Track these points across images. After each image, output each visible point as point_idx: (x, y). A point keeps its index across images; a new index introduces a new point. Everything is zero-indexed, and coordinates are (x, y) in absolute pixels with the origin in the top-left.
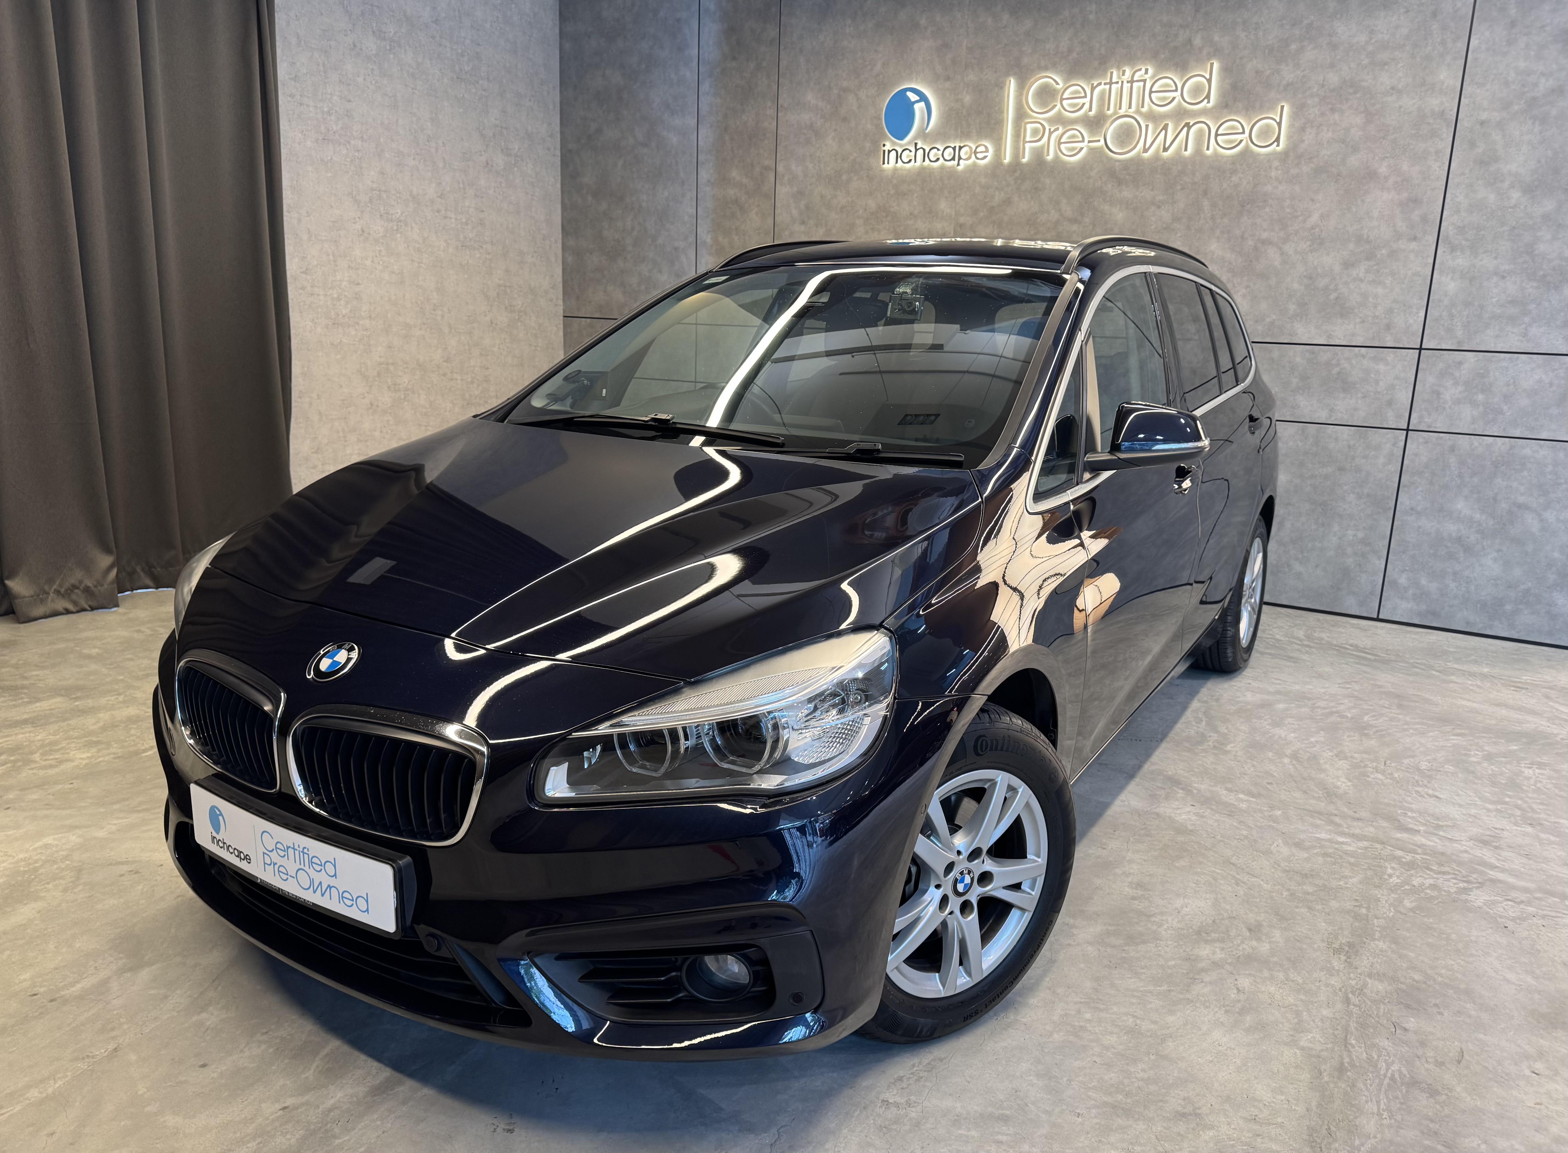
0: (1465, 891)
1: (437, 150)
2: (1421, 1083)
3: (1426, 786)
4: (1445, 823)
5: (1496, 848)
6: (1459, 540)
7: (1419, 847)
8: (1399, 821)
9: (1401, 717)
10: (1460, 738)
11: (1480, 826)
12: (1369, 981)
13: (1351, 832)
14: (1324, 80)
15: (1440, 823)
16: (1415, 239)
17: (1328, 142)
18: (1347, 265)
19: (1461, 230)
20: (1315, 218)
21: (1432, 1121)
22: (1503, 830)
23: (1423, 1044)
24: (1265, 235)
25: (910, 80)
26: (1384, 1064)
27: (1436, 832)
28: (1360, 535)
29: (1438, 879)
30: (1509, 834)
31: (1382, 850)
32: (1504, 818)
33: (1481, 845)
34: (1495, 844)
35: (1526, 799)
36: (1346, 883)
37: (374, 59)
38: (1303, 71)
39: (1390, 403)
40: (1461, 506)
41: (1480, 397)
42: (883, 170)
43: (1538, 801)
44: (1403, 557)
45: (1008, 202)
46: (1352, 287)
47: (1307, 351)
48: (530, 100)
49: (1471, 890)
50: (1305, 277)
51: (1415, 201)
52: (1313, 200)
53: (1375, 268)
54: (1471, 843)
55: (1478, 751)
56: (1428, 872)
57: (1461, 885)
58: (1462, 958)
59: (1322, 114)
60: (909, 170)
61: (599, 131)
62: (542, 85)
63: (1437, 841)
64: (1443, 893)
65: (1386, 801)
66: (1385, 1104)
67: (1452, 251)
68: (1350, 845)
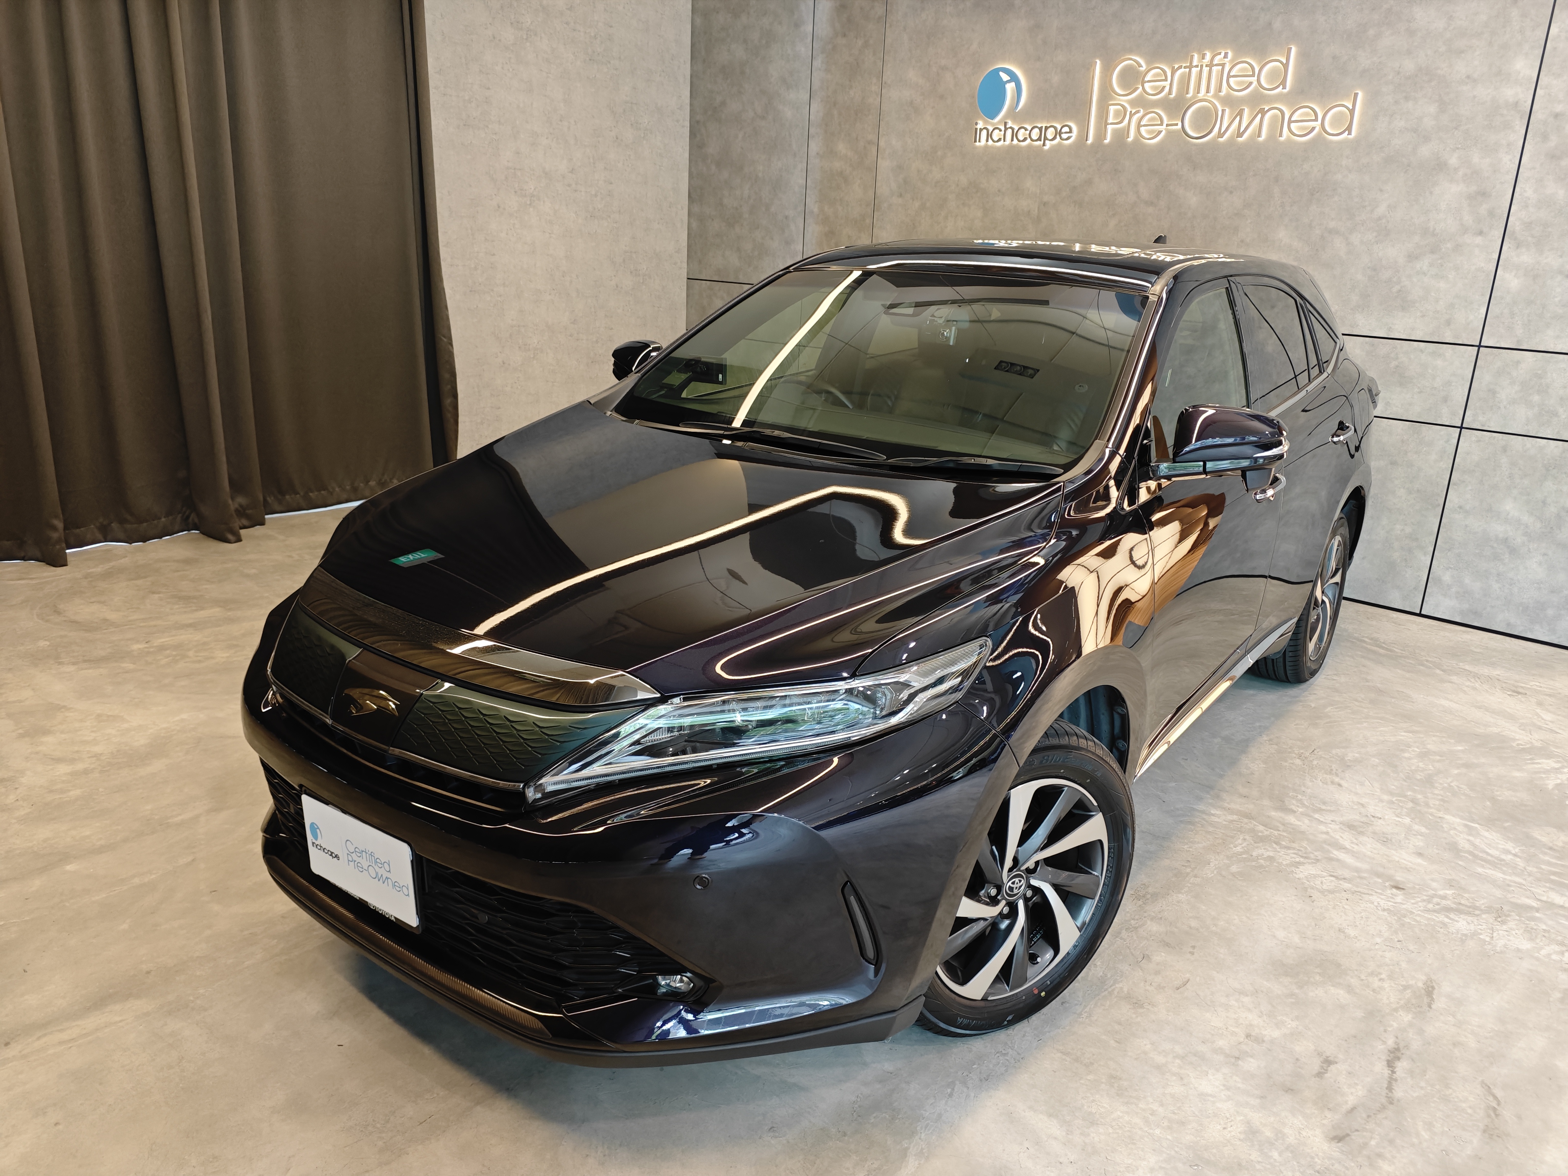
0: (1297, 864)
1: (569, 128)
2: (1133, 998)
3: (1337, 775)
4: (1329, 808)
5: (1361, 833)
6: (1505, 540)
7: (1283, 825)
8: (1284, 802)
9: (1366, 710)
10: (1411, 734)
11: (1360, 813)
12: (1149, 922)
13: (1229, 806)
14: (1400, 67)
15: (1324, 807)
16: (1481, 233)
17: (1400, 131)
18: (1412, 257)
19: (1528, 225)
20: (1382, 209)
21: (1120, 1024)
22: (1381, 818)
23: (1157, 973)
24: (1332, 224)
25: (1004, 60)
26: (1112, 982)
27: (1312, 814)
28: (1408, 530)
29: (1279, 852)
30: (1384, 823)
31: (1246, 824)
32: (1390, 808)
33: (1347, 829)
34: (1361, 829)
35: (1429, 795)
36: (1190, 848)
37: (511, 48)
38: (1380, 57)
39: (1445, 400)
40: (1510, 507)
41: (1536, 398)
42: (976, 148)
43: (1440, 797)
44: (1448, 554)
45: (1089, 182)
46: (1415, 280)
47: (1366, 343)
48: (660, 76)
49: (1303, 864)
50: (1369, 268)
51: (1483, 194)
52: (1381, 190)
53: (1439, 262)
54: (1337, 827)
55: (1418, 747)
56: (1275, 846)
57: (1297, 860)
58: (1248, 915)
59: (1396, 102)
60: (999, 148)
61: (723, 103)
62: (672, 60)
63: (1307, 821)
64: (1275, 864)
65: (1286, 783)
66: (1090, 1008)
67: (1517, 248)
68: (1219, 818)
